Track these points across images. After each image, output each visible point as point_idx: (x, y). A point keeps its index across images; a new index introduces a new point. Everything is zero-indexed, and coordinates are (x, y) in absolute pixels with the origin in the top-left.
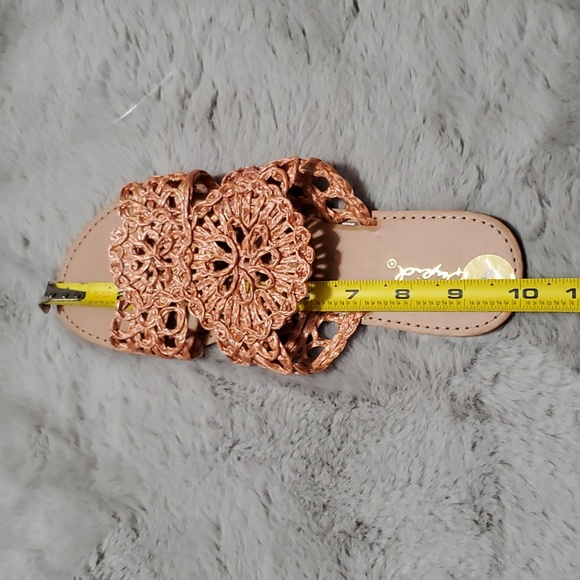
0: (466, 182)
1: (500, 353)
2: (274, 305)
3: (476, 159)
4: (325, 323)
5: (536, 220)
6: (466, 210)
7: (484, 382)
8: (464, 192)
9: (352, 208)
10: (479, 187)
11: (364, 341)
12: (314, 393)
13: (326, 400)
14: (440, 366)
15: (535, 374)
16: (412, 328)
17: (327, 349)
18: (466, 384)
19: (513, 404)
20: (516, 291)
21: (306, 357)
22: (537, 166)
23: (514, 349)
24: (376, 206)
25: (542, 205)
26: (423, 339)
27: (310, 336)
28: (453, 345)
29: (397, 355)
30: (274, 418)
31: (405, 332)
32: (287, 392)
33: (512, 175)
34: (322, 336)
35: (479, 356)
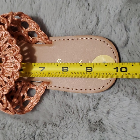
0: (91, 22)
1: (110, 100)
2: (4, 83)
3: (95, 11)
4: (31, 89)
5: (124, 38)
6: (92, 35)
7: (103, 114)
8: (91, 27)
9: (40, 36)
10: (97, 24)
11: (48, 96)
12: (27, 122)
13: (32, 124)
14: (83, 107)
15: (127, 109)
16: (70, 90)
17: (31, 101)
18: (95, 115)
19: (117, 124)
20: (117, 68)
21: (22, 105)
22: (124, 14)
23: (117, 98)
24: (51, 35)
25: (126, 31)
26: (75, 95)
27: (24, 96)
28: (89, 97)
29: (64, 103)
30: (10, 133)
31: (67, 92)
32: (15, 121)
33: (112, 18)
34: (29, 95)
35: (100, 102)
